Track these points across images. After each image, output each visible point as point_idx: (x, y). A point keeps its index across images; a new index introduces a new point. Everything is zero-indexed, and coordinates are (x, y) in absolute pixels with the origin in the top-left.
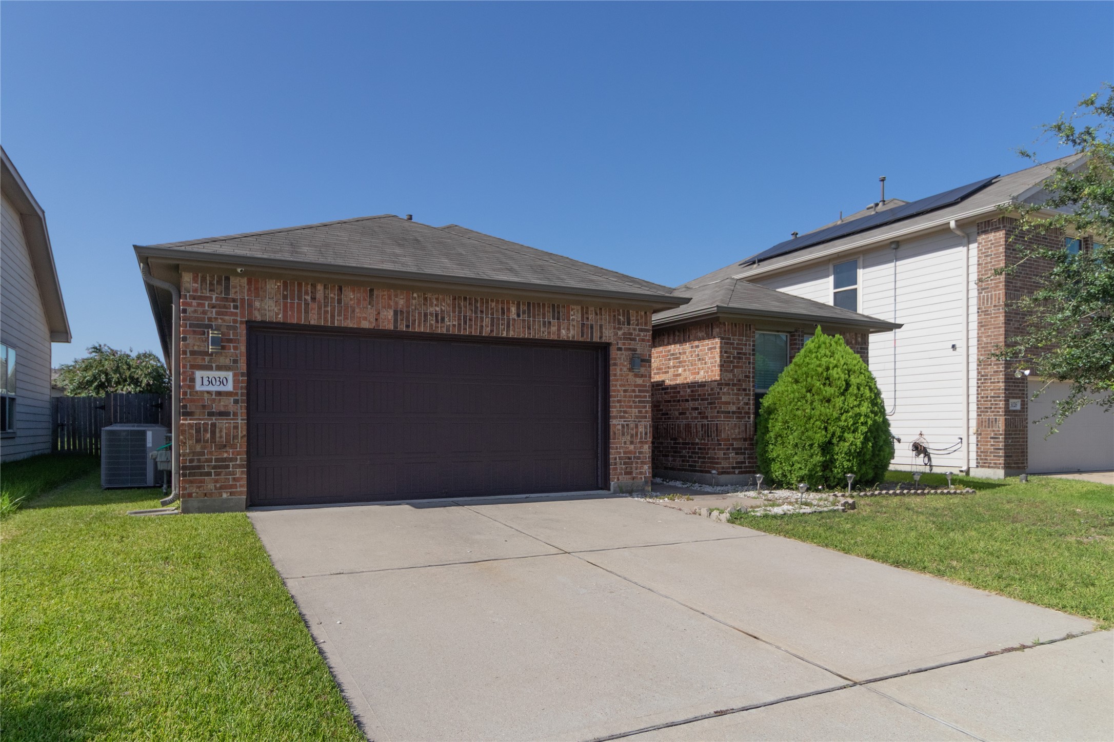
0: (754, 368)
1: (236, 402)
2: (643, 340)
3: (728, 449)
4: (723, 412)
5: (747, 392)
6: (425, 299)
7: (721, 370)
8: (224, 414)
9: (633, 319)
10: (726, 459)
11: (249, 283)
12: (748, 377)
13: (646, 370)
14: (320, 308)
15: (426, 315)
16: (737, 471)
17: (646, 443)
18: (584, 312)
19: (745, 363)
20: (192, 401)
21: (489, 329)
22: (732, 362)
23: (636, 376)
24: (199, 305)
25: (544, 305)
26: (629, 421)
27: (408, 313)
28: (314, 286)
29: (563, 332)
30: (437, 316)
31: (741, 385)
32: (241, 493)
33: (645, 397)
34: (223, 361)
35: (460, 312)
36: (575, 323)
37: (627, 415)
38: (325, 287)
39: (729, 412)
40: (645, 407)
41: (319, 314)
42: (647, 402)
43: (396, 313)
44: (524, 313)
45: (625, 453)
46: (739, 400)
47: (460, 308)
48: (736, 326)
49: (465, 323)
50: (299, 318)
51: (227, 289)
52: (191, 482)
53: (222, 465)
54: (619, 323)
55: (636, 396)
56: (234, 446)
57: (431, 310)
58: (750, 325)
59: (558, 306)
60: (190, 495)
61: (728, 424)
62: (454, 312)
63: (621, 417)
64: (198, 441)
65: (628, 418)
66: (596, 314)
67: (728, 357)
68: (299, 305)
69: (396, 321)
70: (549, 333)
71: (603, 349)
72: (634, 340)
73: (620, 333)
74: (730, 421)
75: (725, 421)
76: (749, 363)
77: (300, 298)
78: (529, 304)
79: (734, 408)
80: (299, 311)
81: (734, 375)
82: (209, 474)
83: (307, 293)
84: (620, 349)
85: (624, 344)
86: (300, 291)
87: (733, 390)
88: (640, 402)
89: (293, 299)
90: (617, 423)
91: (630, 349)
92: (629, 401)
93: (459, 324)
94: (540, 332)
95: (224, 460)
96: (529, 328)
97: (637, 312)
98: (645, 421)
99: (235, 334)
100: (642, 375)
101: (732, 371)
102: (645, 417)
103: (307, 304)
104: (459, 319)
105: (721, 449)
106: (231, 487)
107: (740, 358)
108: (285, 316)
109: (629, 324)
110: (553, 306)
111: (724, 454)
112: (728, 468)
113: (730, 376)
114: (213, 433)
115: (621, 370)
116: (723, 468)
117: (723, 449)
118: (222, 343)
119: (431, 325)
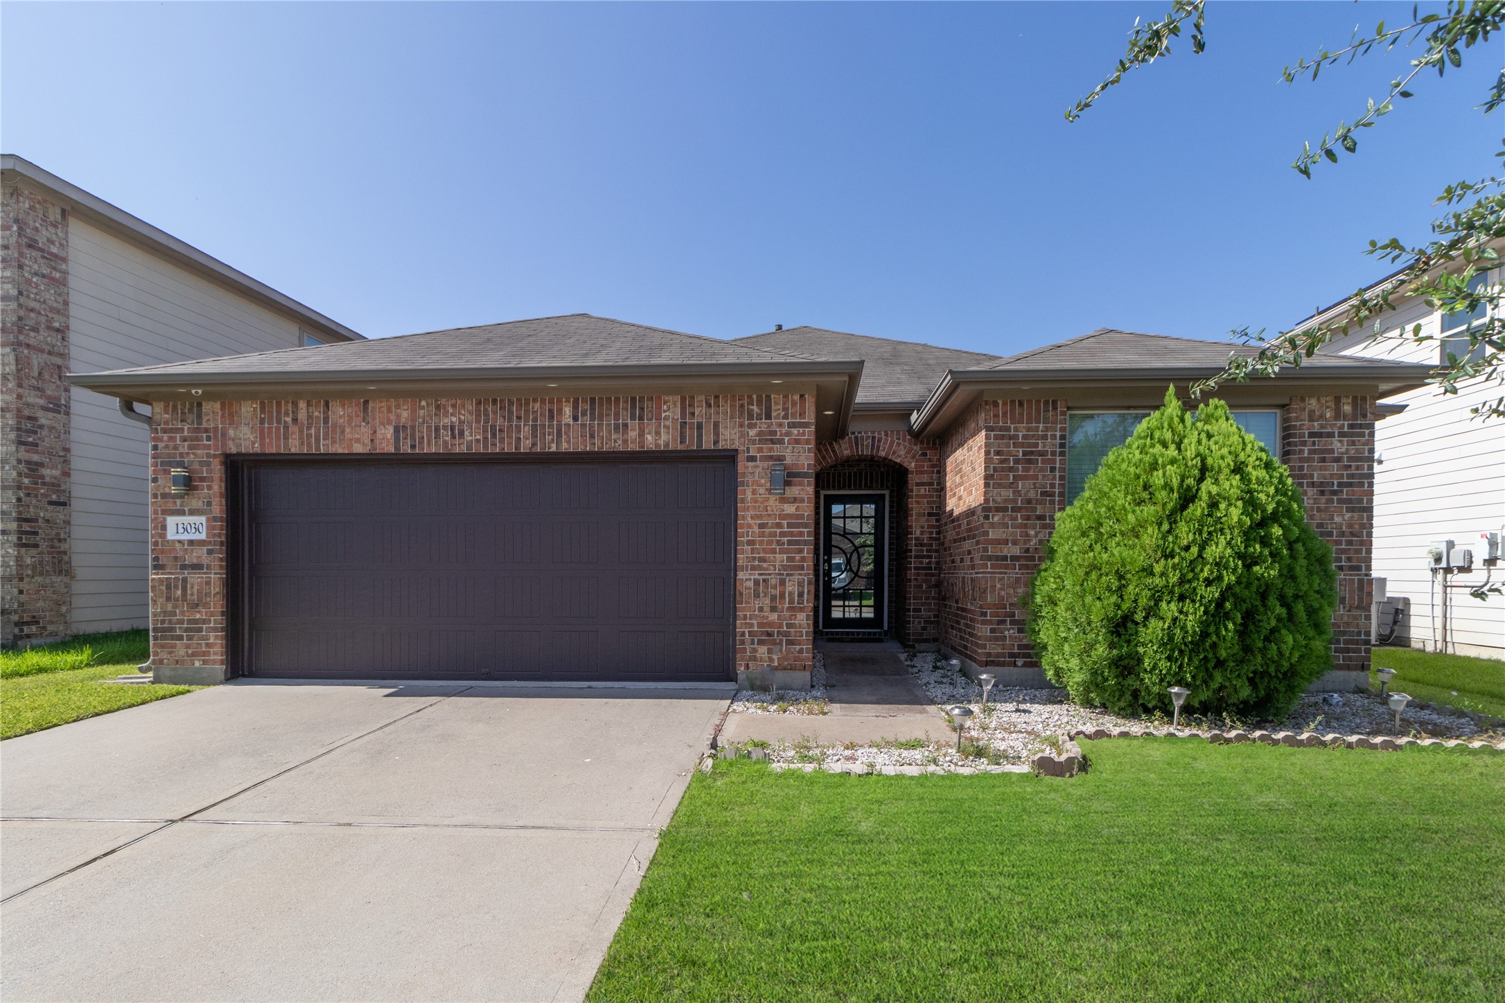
0: (1062, 478)
1: (210, 552)
2: (797, 442)
3: (1003, 622)
4: (990, 558)
5: (1048, 521)
6: (438, 407)
7: (987, 485)
8: (197, 567)
9: (777, 409)
10: (996, 639)
11: (223, 408)
12: (1052, 495)
13: (803, 490)
14: (301, 431)
15: (437, 429)
16: (1020, 662)
17: (801, 610)
18: (687, 404)
19: (1042, 470)
20: (163, 552)
21: (529, 442)
22: (1011, 469)
23: (783, 500)
24: (171, 439)
25: (617, 399)
26: (769, 574)
27: (413, 428)
28: (295, 404)
29: (649, 438)
30: (452, 428)
31: (1035, 509)
32: (214, 662)
33: (801, 534)
34: (196, 503)
35: (486, 421)
36: (669, 423)
37: (765, 565)
38: (309, 404)
39: (1005, 558)
40: (801, 551)
41: (301, 438)
42: (806, 543)
43: (397, 430)
44: (584, 414)
45: (760, 625)
46: (1027, 535)
47: (486, 415)
48: (1021, 404)
49: (494, 436)
50: (278, 446)
51: (199, 417)
52: (162, 646)
53: (194, 628)
54: (751, 417)
55: (783, 534)
56: (207, 605)
57: (446, 421)
58: (1054, 403)
59: (642, 399)
60: (161, 661)
61: (1000, 579)
62: (478, 421)
63: (753, 568)
64: (168, 599)
65: (767, 569)
66: (709, 405)
67: (1002, 462)
68: (278, 429)
69: (397, 439)
70: (625, 441)
71: (729, 458)
72: (781, 442)
73: (752, 433)
74: (1006, 573)
75: (994, 573)
76: (1053, 469)
77: (279, 422)
78: (593, 400)
79: (1016, 551)
80: (278, 438)
81: (1017, 493)
82: (180, 638)
83: (287, 414)
84: (752, 459)
85: (760, 450)
86: (279, 412)
87: (1016, 519)
88: (790, 542)
89: (270, 422)
90: (745, 578)
91: (771, 458)
92: (770, 543)
93: (485, 439)
94: (610, 440)
95: (196, 621)
96: (592, 436)
97: (786, 397)
98: (800, 574)
99: (210, 471)
100: (795, 498)
101: (1010, 485)
102: (802, 568)
103: (286, 428)
104: (485, 431)
105: (984, 622)
106: (204, 654)
107: (1030, 461)
108: (262, 445)
109: (768, 416)
110: (633, 399)
111: (992, 631)
112: (1003, 655)
113: (1009, 493)
114: (184, 589)
115: (754, 492)
116: (989, 655)
117: (990, 622)
118: (189, 484)
119: (445, 443)
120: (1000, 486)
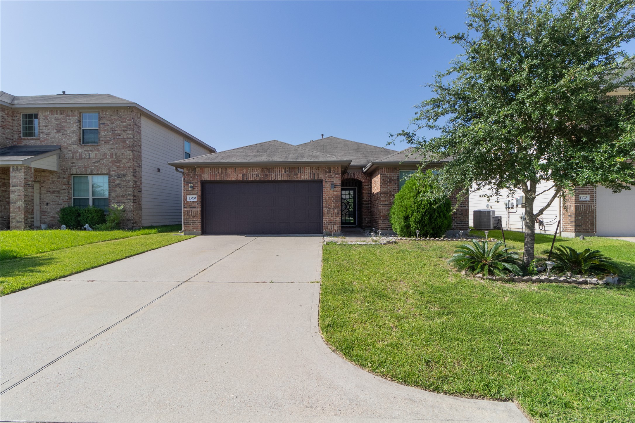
0: (398, 186)
1: (198, 204)
2: (337, 178)
3: (385, 220)
4: (382, 205)
5: (394, 196)
6: (253, 170)
7: (381, 187)
8: (194, 207)
9: (332, 170)
10: (384, 224)
11: (201, 169)
12: (396, 190)
13: (338, 189)
14: (220, 175)
15: (252, 175)
16: (389, 229)
17: (338, 217)
18: (311, 169)
19: (393, 184)
20: (186, 204)
21: (274, 178)
22: (386, 184)
23: (334, 191)
24: (188, 177)
25: (295, 168)
26: (331, 209)
27: (247, 174)
28: (218, 169)
29: (303, 177)
30: (256, 175)
31: (391, 193)
32: (199, 230)
33: (338, 199)
34: (194, 192)
35: (264, 173)
36: (307, 173)
37: (330, 206)
38: (222, 169)
39: (385, 205)
40: (338, 203)
41: (220, 177)
42: (339, 201)
43: (243, 175)
44: (287, 171)
45: (329, 220)
46: (389, 199)
47: (264, 171)
48: (388, 168)
49: (266, 176)
50: (214, 179)
51: (195, 172)
52: (186, 227)
53: (194, 222)
54: (326, 172)
55: (334, 199)
56: (197, 217)
57: (255, 173)
58: (396, 168)
59: (301, 168)
60: (186, 230)
61: (384, 210)
62: (262, 173)
63: (327, 207)
64: (188, 215)
66: (316, 169)
67: (384, 182)
68: (214, 175)
69: (243, 177)
70: (297, 178)
71: (321, 181)
72: (333, 178)
73: (326, 176)
74: (385, 208)
75: (383, 208)
76: (396, 184)
77: (214, 173)
78: (289, 168)
79: (388, 203)
80: (214, 177)
81: (388, 189)
82: (191, 224)
83: (216, 171)
84: (326, 182)
85: (328, 180)
86: (214, 171)
87: (387, 195)
88: (335, 201)
89: (212, 173)
90: (325, 209)
91: (331, 181)
92: (331, 201)
93: (264, 177)
94: (293, 177)
95: (194, 221)
96: (289, 176)
97: (334, 167)
98: (338, 209)
99: (197, 185)
100: (336, 191)
101: (386, 188)
102: (338, 207)
103: (216, 174)
104: (264, 175)
105: (381, 220)
106: (196, 228)
107: (390, 182)
108: (210, 178)
109: (330, 172)
110: (299, 168)
111: (383, 222)
112: (385, 227)
113: (386, 189)
114: (192, 213)
115: (327, 189)
117: (382, 220)
118: (193, 188)
119: (254, 178)
120: (384, 188)
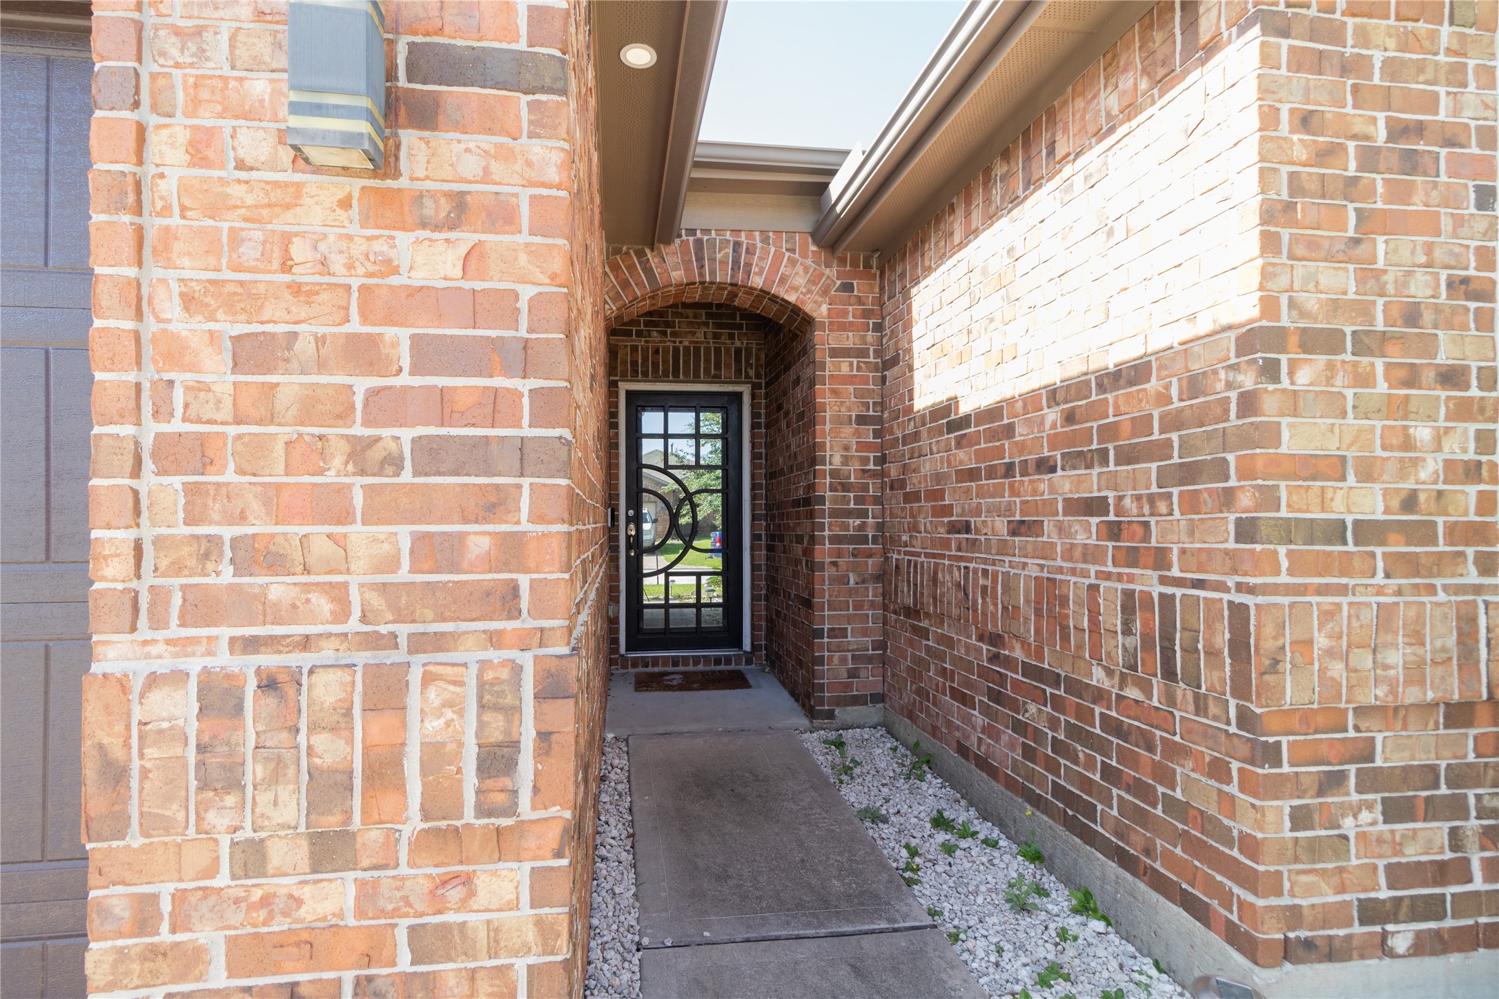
3: (1333, 782)
4: (1287, 531)
5: (1474, 392)
7: (1269, 243)
10: (1314, 850)
13: (504, 154)
16: (1402, 936)
22: (1349, 186)
31: (1429, 345)
37: (279, 589)
39: (1336, 532)
40: (498, 503)
46: (1408, 444)
61: (1329, 615)
65: (293, 613)
74: (1343, 590)
75: (1302, 590)
79: (1372, 501)
81: (1369, 275)
87: (1365, 380)
105: (1275, 788)
107: (1412, 162)
111: (1300, 819)
112: (1329, 916)
116: (1294, 915)
117: (1294, 785)
120: (1313, 250)
